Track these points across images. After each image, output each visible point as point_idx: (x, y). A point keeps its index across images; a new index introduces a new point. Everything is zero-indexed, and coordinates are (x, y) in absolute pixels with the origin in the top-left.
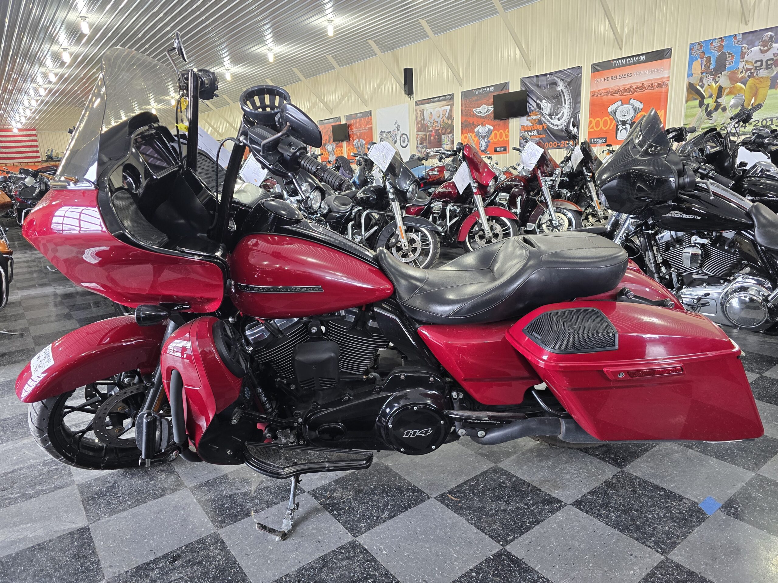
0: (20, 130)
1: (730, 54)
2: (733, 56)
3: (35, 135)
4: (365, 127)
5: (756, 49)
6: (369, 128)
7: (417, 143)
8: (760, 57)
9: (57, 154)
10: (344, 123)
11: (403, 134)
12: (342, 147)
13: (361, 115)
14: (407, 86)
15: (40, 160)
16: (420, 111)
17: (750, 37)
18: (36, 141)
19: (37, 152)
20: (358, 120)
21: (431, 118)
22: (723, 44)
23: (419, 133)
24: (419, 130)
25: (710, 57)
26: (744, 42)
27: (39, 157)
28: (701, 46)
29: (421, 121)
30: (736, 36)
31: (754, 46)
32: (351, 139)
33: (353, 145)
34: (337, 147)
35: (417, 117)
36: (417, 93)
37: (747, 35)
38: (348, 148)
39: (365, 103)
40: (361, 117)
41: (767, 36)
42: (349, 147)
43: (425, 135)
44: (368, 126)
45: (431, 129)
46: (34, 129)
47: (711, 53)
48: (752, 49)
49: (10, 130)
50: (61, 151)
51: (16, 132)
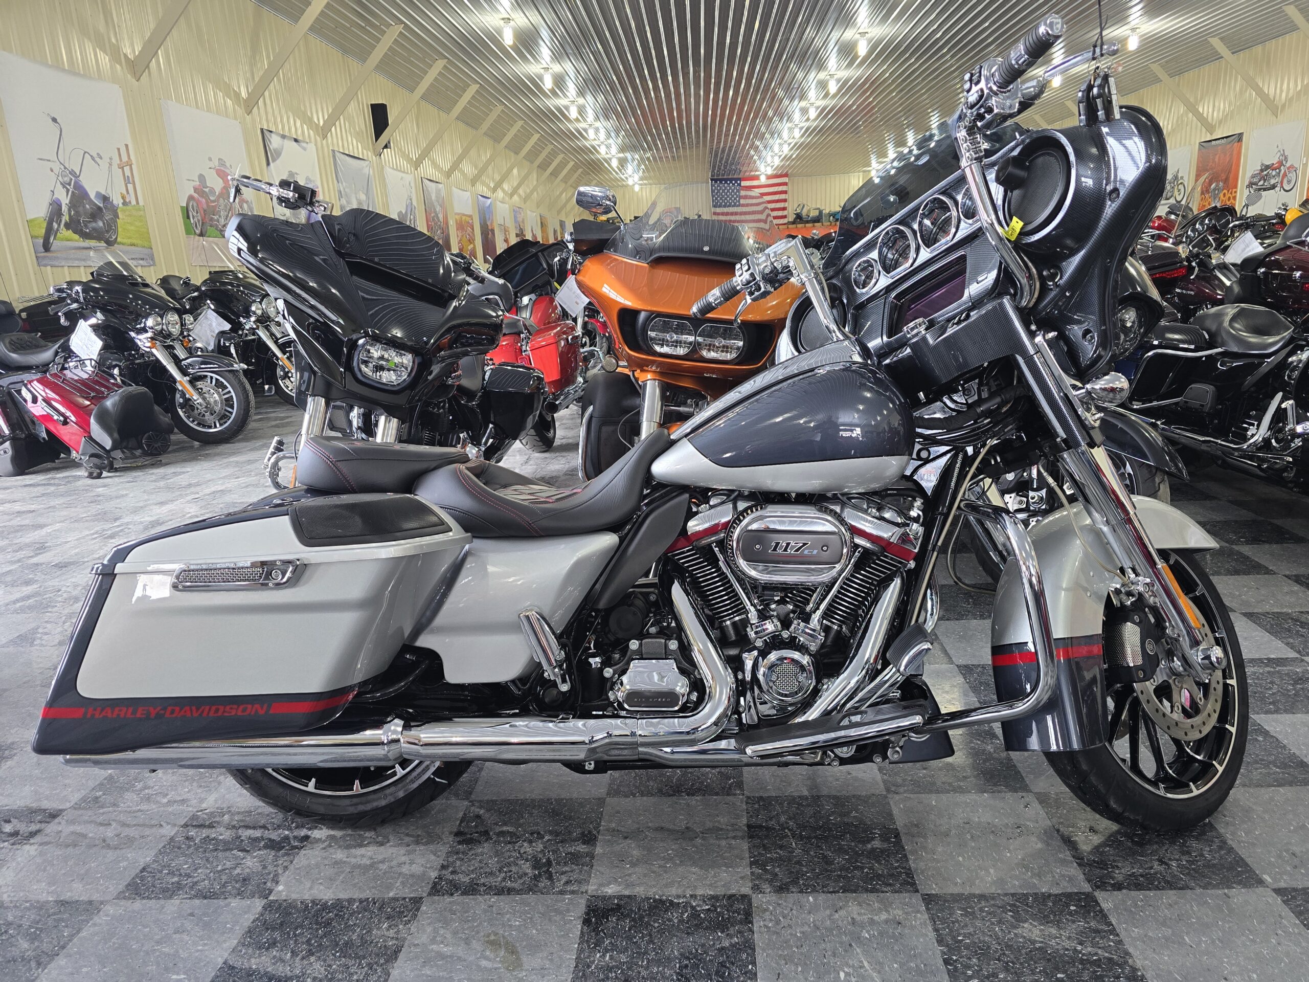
0: (769, 177)
3: (785, 184)
9: (809, 211)
15: (785, 221)
18: (785, 192)
19: (784, 209)
27: (785, 217)
46: (786, 175)
49: (757, 178)
50: (814, 206)
51: (763, 180)
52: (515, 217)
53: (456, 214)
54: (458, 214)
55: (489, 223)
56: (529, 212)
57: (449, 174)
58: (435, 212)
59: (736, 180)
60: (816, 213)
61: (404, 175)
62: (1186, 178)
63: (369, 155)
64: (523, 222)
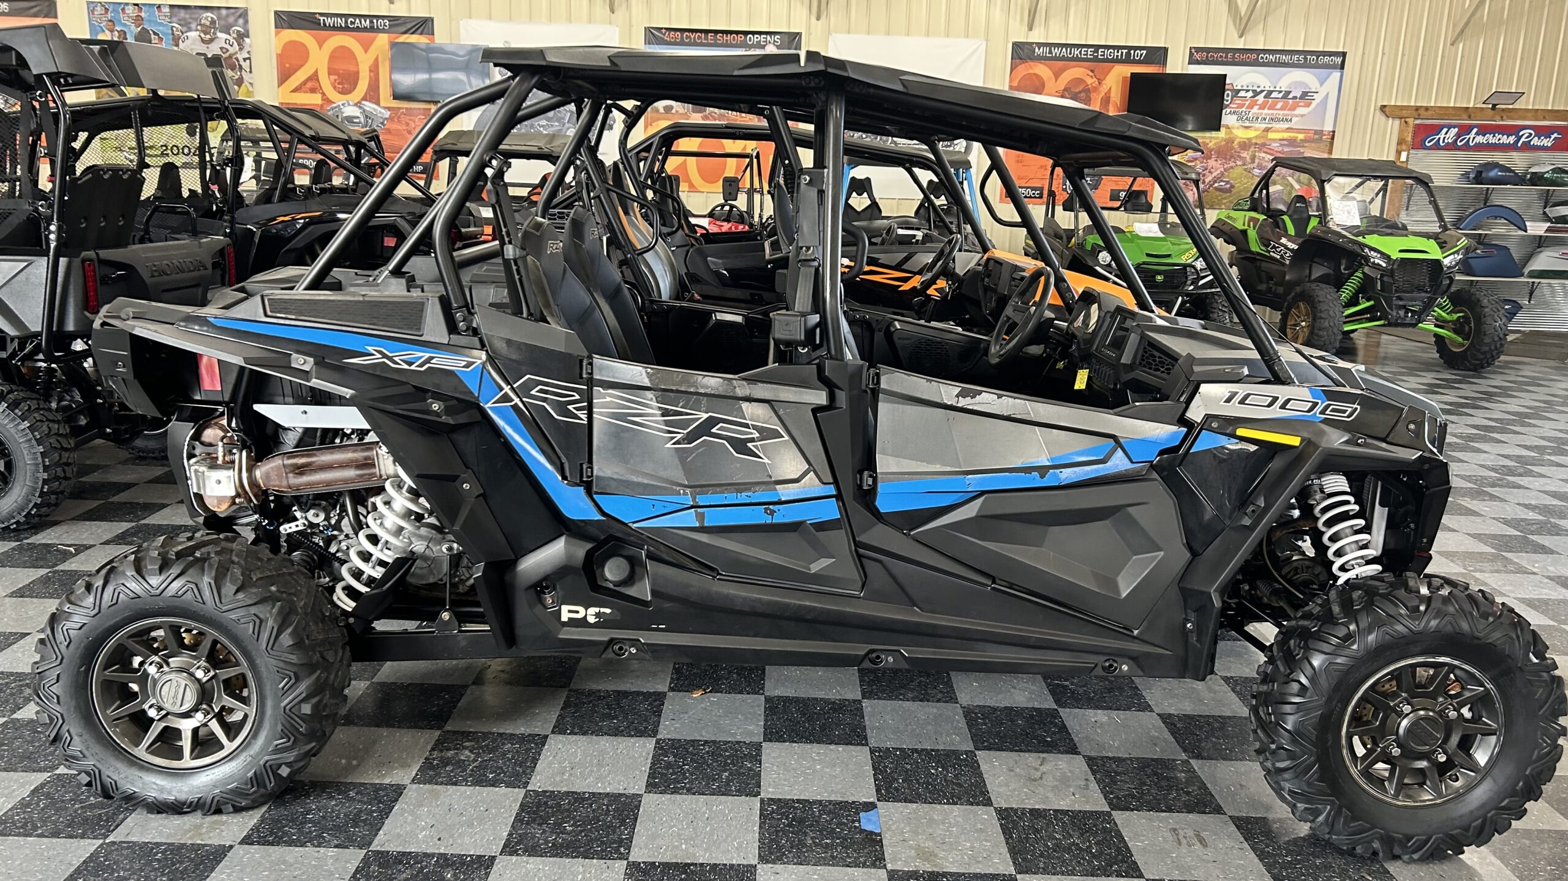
1: (155, 33)
2: (161, 39)
5: (193, 35)
8: (202, 48)
17: (182, 13)
22: (143, 14)
25: (125, 33)
26: (174, 19)
28: (107, 10)
30: (159, 7)
31: (190, 30)
37: (176, 10)
41: (206, 18)
47: (125, 25)
48: (188, 34)
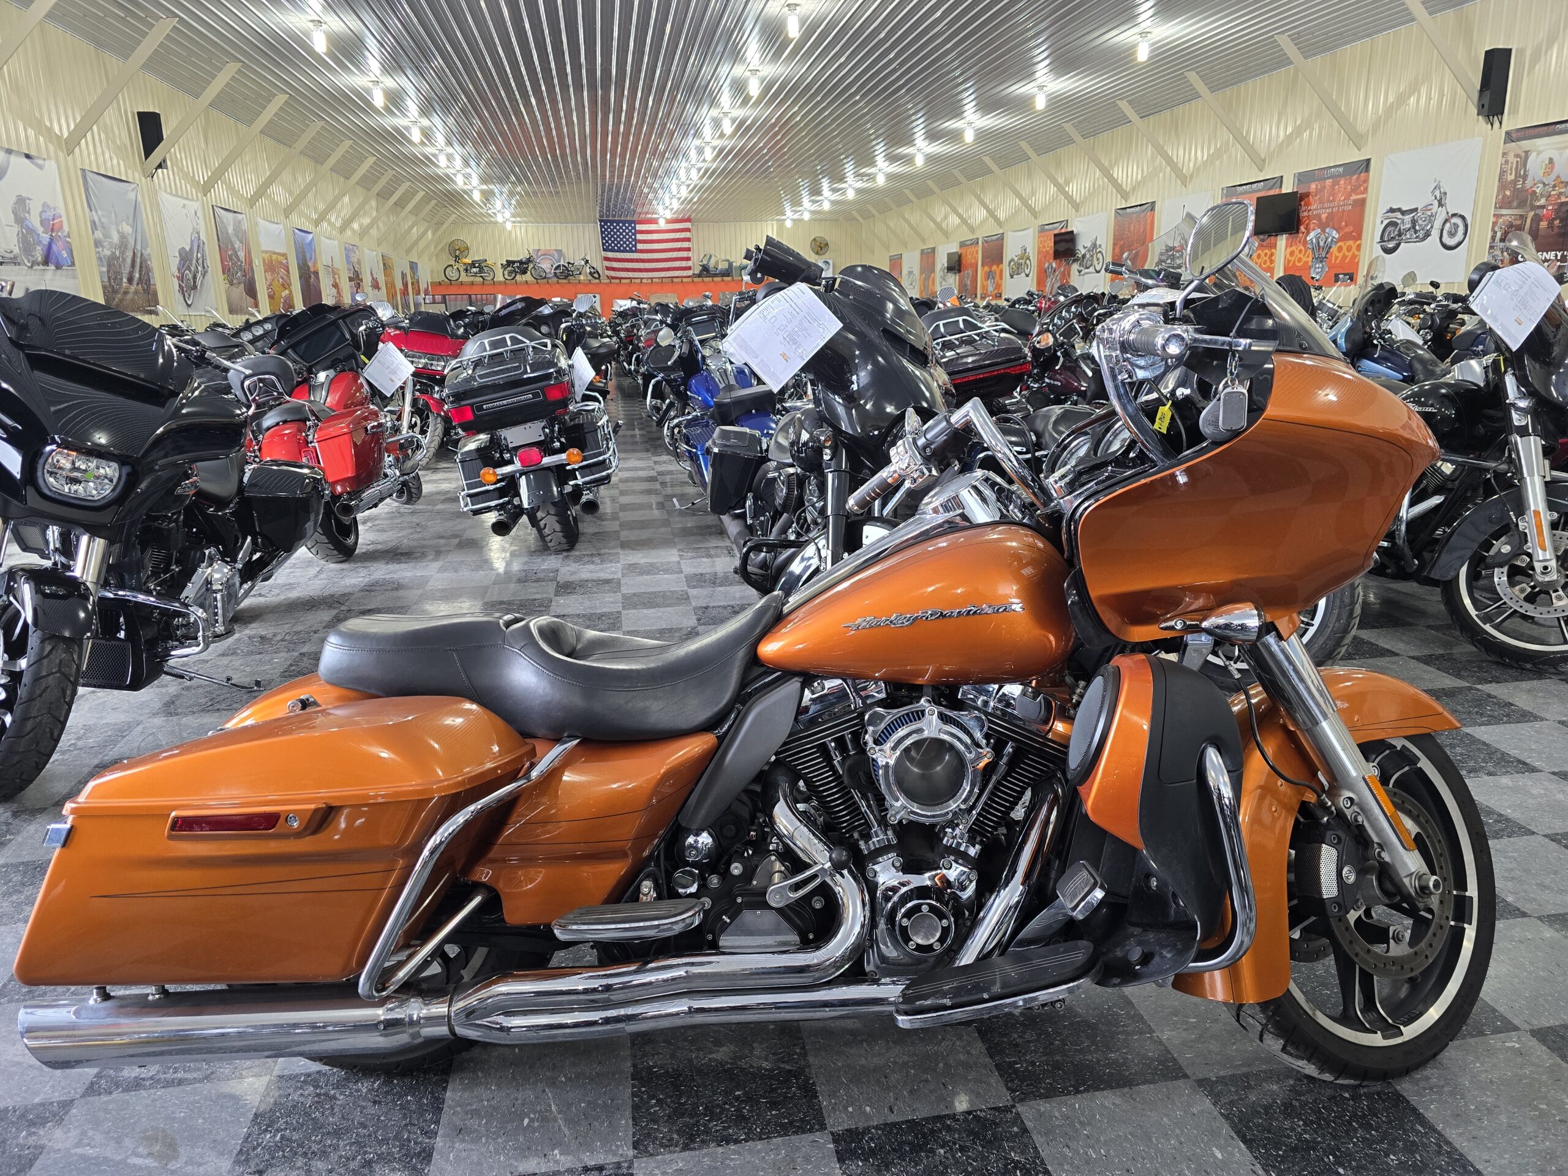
0: (668, 222)
3: (688, 230)
4: (1347, 198)
6: (1355, 201)
7: (1493, 238)
9: (717, 263)
10: (1290, 191)
11: (1454, 215)
12: (1275, 247)
13: (1341, 169)
14: (1488, 93)
15: (690, 273)
16: (1517, 156)
18: (688, 240)
19: (688, 259)
20: (1329, 182)
21: (1546, 174)
23: (1504, 212)
24: (1503, 203)
27: (689, 268)
29: (1515, 182)
32: (1302, 228)
33: (1305, 243)
34: (1261, 246)
35: (1503, 173)
36: (1514, 111)
38: (1289, 250)
39: (1357, 140)
40: (1340, 176)
42: (1294, 248)
43: (1523, 217)
44: (1354, 197)
45: (1543, 201)
46: (688, 220)
49: (654, 221)
50: (723, 257)
51: (662, 224)
52: (348, 257)
53: (263, 252)
54: (266, 252)
55: (310, 264)
56: (366, 251)
57: (252, 201)
58: (233, 248)
59: (630, 222)
60: (725, 266)
61: (186, 202)
62: (1104, 247)
63: (135, 175)
64: (359, 263)
